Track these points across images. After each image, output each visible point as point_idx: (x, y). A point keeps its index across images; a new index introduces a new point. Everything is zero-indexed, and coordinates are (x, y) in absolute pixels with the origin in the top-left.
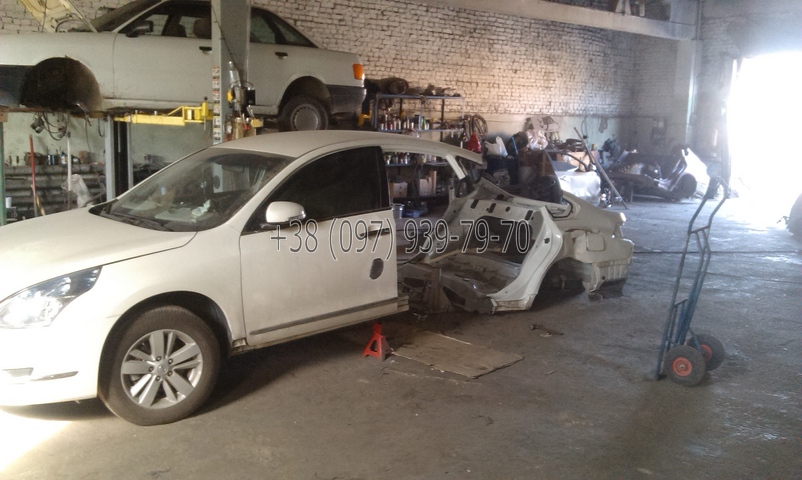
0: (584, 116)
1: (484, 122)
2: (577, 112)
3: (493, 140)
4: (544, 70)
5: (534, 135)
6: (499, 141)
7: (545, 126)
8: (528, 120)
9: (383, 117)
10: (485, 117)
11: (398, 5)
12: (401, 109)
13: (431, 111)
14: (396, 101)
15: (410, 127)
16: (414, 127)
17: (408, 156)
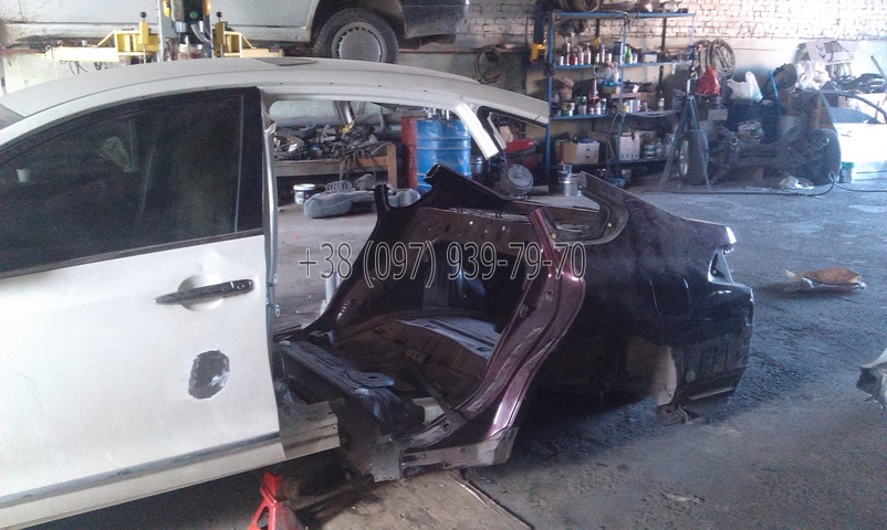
1: (730, 50)
2: (882, 34)
3: (741, 78)
5: (807, 68)
6: (751, 78)
7: (828, 56)
8: (802, 46)
9: (565, 46)
10: (732, 43)
12: (597, 35)
13: (645, 36)
14: (591, 22)
15: (606, 59)
16: (613, 60)
17: (602, 103)
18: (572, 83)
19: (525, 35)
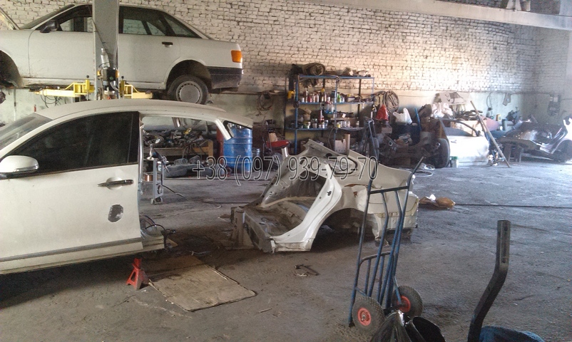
0: (490, 92)
1: (396, 97)
2: (483, 89)
3: (401, 112)
4: (452, 56)
5: (438, 107)
6: (406, 111)
7: (452, 100)
8: (437, 95)
9: (305, 93)
10: (398, 93)
11: (323, 8)
12: (324, 87)
13: (350, 88)
14: (321, 80)
15: (327, 100)
16: (331, 100)
17: (326, 122)
18: (310, 112)
19: (285, 86)
